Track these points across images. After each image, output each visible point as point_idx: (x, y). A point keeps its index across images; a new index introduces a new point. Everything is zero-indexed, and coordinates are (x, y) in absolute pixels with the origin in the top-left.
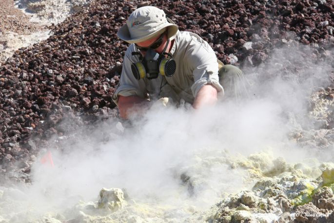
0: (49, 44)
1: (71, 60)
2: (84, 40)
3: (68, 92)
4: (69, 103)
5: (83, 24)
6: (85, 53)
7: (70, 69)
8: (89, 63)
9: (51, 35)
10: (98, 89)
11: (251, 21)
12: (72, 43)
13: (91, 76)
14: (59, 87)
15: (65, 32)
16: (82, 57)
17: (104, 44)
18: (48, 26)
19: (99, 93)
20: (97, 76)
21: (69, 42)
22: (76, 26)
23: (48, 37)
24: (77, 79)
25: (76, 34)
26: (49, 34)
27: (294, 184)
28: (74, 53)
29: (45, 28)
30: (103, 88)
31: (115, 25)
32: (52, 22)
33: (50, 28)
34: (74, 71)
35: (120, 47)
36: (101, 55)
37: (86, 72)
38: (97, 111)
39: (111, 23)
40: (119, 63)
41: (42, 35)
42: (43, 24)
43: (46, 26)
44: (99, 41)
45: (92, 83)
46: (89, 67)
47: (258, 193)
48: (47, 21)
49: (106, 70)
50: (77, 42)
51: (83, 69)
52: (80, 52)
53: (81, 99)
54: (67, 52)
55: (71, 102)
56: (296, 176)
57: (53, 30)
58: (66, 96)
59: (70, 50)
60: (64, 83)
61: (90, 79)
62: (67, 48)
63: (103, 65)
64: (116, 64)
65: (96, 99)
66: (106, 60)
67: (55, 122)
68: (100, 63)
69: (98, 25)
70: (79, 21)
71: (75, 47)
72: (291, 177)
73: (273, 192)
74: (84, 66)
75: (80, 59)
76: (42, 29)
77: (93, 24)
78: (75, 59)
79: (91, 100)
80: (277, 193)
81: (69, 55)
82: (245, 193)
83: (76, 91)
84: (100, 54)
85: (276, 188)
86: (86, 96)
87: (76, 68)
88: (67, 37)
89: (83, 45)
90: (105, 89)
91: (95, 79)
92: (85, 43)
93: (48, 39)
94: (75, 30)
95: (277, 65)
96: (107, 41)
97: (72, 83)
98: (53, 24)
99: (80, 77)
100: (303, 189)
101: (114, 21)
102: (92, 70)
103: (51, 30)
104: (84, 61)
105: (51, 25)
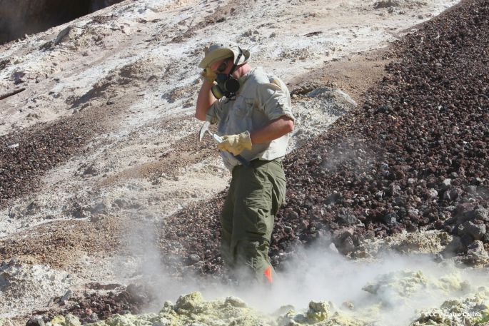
1: (294, 187)
2: (307, 170)
3: (290, 215)
4: (290, 224)
5: (306, 156)
6: (307, 181)
7: (293, 195)
8: (309, 190)
10: (316, 213)
11: (451, 161)
12: (296, 172)
13: (311, 202)
14: (283, 210)
15: (291, 162)
16: (304, 185)
17: (323, 174)
19: (317, 216)
20: (316, 202)
21: (293, 171)
22: (300, 158)
24: (298, 204)
25: (300, 165)
28: (297, 181)
30: (320, 213)
34: (296, 197)
35: (338, 178)
36: (321, 184)
37: (307, 198)
38: (314, 232)
40: (335, 192)
44: (320, 172)
45: (311, 208)
46: (310, 194)
49: (324, 197)
50: (301, 172)
51: (304, 195)
52: (303, 181)
53: (301, 221)
54: (291, 180)
55: (292, 223)
58: (288, 218)
59: (294, 178)
60: (287, 207)
61: (310, 204)
62: (291, 176)
63: (322, 193)
64: (333, 193)
65: (314, 222)
66: (324, 188)
67: (277, 240)
68: (319, 191)
69: (319, 157)
70: (303, 153)
71: (299, 176)
72: (474, 298)
74: (305, 193)
75: (302, 187)
77: (315, 156)
78: (297, 186)
79: (310, 223)
81: (293, 183)
83: (297, 214)
84: (319, 183)
86: (306, 219)
87: (298, 194)
88: (292, 167)
89: (305, 174)
90: (322, 213)
91: (315, 205)
92: (307, 173)
94: (299, 161)
96: (326, 172)
97: (294, 207)
99: (301, 202)
102: (312, 196)
104: (306, 188)
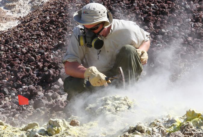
0: (18, 29)
1: (31, 39)
2: (39, 27)
3: (29, 59)
4: (29, 66)
5: (39, 17)
6: (40, 35)
7: (30, 45)
8: (42, 41)
9: (19, 23)
10: (47, 57)
11: (143, 18)
12: (32, 29)
13: (43, 50)
14: (23, 56)
15: (28, 22)
16: (38, 38)
17: (52, 30)
18: (18, 18)
19: (48, 60)
20: (47, 49)
21: (30, 28)
22: (34, 19)
23: (17, 24)
24: (34, 51)
25: (34, 23)
26: (18, 23)
27: (169, 119)
28: (33, 35)
29: (15, 19)
30: (50, 57)
31: (59, 18)
32: (20, 15)
33: (18, 19)
34: (33, 46)
35: (62, 32)
36: (50, 36)
37: (40, 47)
38: (47, 71)
39: (56, 17)
40: (60, 42)
41: (13, 23)
42: (14, 17)
43: (16, 18)
44: (49, 28)
45: (43, 54)
46: (42, 44)
47: (146, 124)
48: (17, 15)
49: (52, 46)
50: (35, 28)
51: (38, 45)
52: (37, 35)
53: (37, 63)
54: (29, 34)
55: (31, 65)
56: (170, 114)
57: (20, 21)
58: (27, 62)
59: (31, 33)
60: (26, 53)
61: (42, 51)
62: (29, 32)
63: (51, 43)
64: (59, 42)
65: (46, 64)
66: (52, 40)
68: (49, 42)
69: (48, 18)
70: (36, 15)
71: (34, 31)
72: (167, 115)
73: (156, 124)
74: (39, 43)
75: (36, 39)
76: (13, 20)
77: (45, 17)
78: (34, 39)
79: (43, 64)
80: (158, 124)
81: (30, 36)
82: (138, 124)
83: (34, 58)
84: (49, 36)
85: (157, 122)
86: (40, 61)
87: (34, 44)
88: (29, 25)
89: (39, 30)
90: (52, 57)
91: (46, 51)
92: (40, 29)
93: (17, 26)
94: (34, 21)
95: (159, 45)
96: (54, 28)
97: (32, 53)
98: (20, 17)
99: (36, 50)
100: (174, 123)
101: (58, 16)
102: (44, 46)
103: (19, 20)
104: (39, 40)
105: (19, 17)
